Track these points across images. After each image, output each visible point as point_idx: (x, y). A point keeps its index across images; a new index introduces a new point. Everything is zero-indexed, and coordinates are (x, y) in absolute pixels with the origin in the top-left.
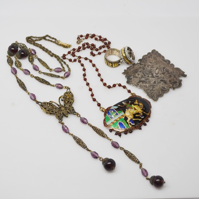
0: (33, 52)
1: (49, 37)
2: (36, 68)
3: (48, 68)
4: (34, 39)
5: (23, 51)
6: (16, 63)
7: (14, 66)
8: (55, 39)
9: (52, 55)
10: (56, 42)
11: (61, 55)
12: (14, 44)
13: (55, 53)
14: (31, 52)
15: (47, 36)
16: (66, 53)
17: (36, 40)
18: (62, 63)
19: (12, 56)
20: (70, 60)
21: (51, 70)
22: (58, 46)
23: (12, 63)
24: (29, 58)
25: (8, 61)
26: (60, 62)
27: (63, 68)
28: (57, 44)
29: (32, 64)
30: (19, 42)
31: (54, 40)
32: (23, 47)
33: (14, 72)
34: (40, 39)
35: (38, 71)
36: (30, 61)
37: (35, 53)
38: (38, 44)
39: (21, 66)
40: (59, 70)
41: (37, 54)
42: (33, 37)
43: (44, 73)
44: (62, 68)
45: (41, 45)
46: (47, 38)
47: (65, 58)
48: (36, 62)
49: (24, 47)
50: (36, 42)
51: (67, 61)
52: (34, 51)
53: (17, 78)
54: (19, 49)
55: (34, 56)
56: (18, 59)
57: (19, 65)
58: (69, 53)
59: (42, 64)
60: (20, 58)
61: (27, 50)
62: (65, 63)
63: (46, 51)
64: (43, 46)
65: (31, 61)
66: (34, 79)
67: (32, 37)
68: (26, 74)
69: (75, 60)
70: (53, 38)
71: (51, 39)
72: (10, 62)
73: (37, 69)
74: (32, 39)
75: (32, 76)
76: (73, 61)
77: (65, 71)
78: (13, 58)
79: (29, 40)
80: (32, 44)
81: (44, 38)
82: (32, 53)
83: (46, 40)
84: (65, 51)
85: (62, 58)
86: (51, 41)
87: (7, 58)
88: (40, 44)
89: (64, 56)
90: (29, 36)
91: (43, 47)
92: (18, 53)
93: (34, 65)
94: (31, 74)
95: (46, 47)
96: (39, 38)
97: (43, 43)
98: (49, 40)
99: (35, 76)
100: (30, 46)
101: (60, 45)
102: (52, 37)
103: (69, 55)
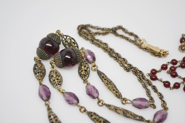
0: (89, 57)
1: (124, 30)
2: (92, 93)
3: (118, 95)
4: (94, 31)
5: (69, 53)
6: (51, 77)
7: (46, 81)
8: (136, 37)
9: (129, 68)
10: (136, 41)
11: (146, 72)
12: (53, 35)
13: (134, 65)
14: (86, 56)
15: (120, 27)
16: (158, 68)
17: (96, 33)
18: (149, 88)
19: (46, 59)
20: (167, 84)
21: (124, 101)
22: (141, 51)
23: (44, 74)
24: (80, 68)
25: (35, 69)
26: (145, 87)
27: (152, 99)
28: (140, 46)
29: (85, 81)
30: (64, 32)
31: (132, 38)
32: (70, 44)
33: (46, 96)
34: (106, 32)
35: (96, 100)
36: (80, 75)
37: (94, 59)
38: (101, 42)
39: (60, 82)
40: (144, 104)
41: (97, 63)
42: (92, 27)
43: (109, 106)
44: (148, 99)
45: (106, 44)
46: (120, 32)
47: (156, 79)
48: (94, 80)
49: (72, 43)
50: (97, 37)
51: (159, 85)
52: (91, 54)
53: (49, 109)
54: (62, 47)
55: (90, 66)
56: (56, 68)
57: (57, 81)
58: (164, 67)
59: (107, 84)
60: (60, 67)
61: (78, 51)
62: (154, 88)
63: (116, 57)
64: (111, 46)
65: (84, 75)
66: (85, 117)
67: (89, 25)
68: (69, 102)
69: (177, 86)
70: (131, 34)
71: (127, 35)
72: (39, 71)
73: (96, 95)
74: (89, 31)
75: (83, 110)
76: (172, 85)
77: (154, 107)
78: (47, 65)
79: (83, 30)
80: (88, 39)
81: (114, 31)
82: (87, 60)
83: (117, 35)
84: (157, 63)
85: (149, 78)
86: (127, 39)
87: (34, 63)
88: (104, 41)
89: (153, 74)
90: (85, 23)
91: (111, 49)
92: (58, 55)
93: (88, 84)
94: (81, 104)
95: (116, 51)
96: (103, 29)
97: (110, 40)
98: (122, 36)
99: (89, 110)
100: (83, 44)
101: (146, 49)
102: (130, 31)
103: (164, 72)
